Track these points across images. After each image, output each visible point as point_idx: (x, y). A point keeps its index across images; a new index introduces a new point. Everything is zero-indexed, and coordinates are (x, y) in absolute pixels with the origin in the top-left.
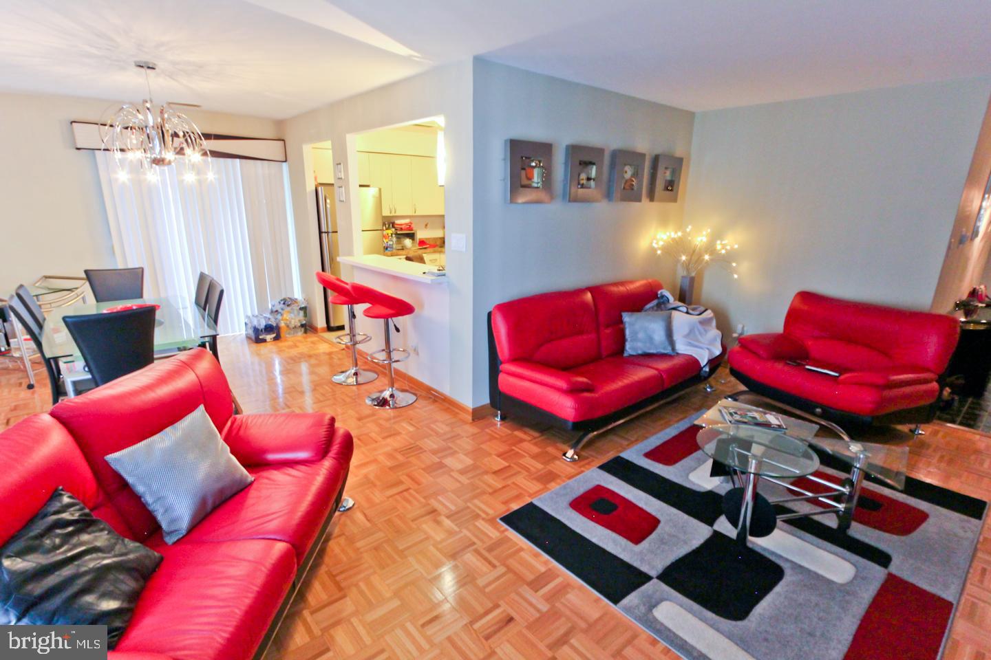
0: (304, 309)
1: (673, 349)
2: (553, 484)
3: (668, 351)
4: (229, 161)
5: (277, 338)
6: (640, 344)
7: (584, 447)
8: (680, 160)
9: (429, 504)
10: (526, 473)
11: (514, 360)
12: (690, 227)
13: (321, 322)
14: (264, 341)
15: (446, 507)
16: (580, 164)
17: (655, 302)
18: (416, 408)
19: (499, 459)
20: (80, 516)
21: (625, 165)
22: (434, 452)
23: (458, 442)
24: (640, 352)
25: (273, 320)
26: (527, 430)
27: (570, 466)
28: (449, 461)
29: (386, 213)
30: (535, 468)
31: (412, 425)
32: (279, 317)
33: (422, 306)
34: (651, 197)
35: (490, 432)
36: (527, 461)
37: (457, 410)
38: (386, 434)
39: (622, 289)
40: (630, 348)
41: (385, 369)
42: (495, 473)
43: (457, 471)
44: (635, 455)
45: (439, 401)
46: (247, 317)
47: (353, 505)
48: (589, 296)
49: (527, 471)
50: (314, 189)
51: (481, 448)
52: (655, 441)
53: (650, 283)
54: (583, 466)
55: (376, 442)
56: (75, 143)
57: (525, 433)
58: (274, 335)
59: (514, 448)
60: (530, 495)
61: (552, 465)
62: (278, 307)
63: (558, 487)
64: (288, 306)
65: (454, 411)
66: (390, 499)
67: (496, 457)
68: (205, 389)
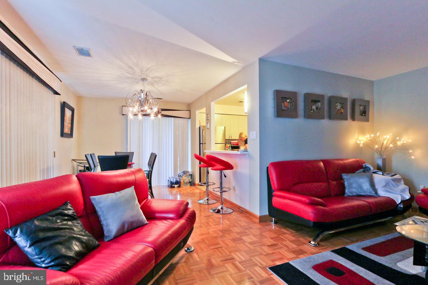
0: (191, 175)
1: (376, 193)
2: (302, 256)
3: (373, 193)
4: (170, 118)
5: (179, 187)
6: (354, 190)
7: (322, 240)
8: (369, 102)
9: (230, 255)
10: (286, 248)
11: (280, 189)
12: (379, 133)
13: (197, 181)
14: (174, 187)
15: (240, 258)
16: (312, 102)
17: (362, 170)
18: (232, 215)
19: (271, 240)
20: (71, 214)
21: (337, 103)
22: (238, 233)
23: (251, 230)
24: (355, 194)
25: (179, 179)
26: (288, 229)
27: (314, 249)
28: (245, 238)
29: (227, 138)
30: (292, 247)
31: (229, 221)
32: (181, 178)
33: (237, 167)
34: (353, 119)
35: (269, 228)
36: (288, 243)
37: (252, 217)
38: (215, 224)
39: (341, 162)
40: (348, 192)
41: (219, 198)
42: (268, 246)
43: (248, 243)
44: (356, 247)
45: (244, 213)
46: (169, 177)
47: (194, 250)
48: (322, 164)
49: (287, 248)
50: (199, 127)
51: (262, 234)
52: (369, 243)
53: (358, 161)
54: (322, 249)
55: (211, 226)
56: (122, 113)
57: (287, 230)
58: (178, 185)
59: (280, 236)
60: (288, 259)
61: (302, 246)
62: (181, 174)
63: (305, 257)
64: (185, 174)
65: (250, 217)
66: (212, 250)
67: (270, 239)
68: (137, 182)
